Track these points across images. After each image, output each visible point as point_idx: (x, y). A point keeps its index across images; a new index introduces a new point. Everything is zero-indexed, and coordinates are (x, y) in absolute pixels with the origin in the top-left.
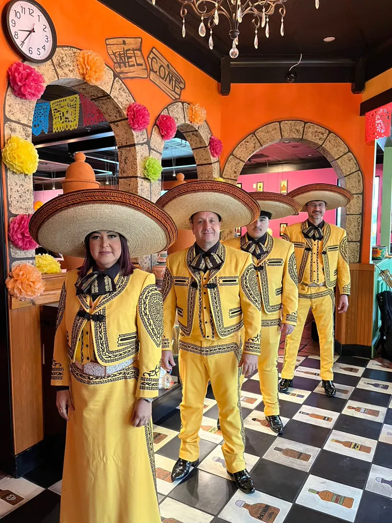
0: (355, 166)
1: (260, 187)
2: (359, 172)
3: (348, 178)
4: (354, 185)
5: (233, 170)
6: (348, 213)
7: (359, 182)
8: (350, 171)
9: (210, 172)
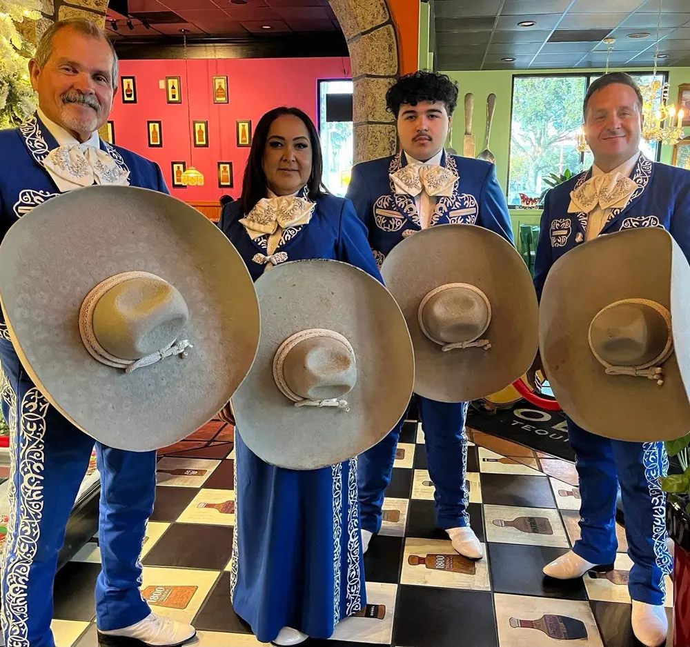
0: (382, 12)
1: (173, 88)
2: (391, 26)
3: (369, 38)
4: (382, 56)
6: (371, 120)
7: (390, 50)
8: (372, 22)
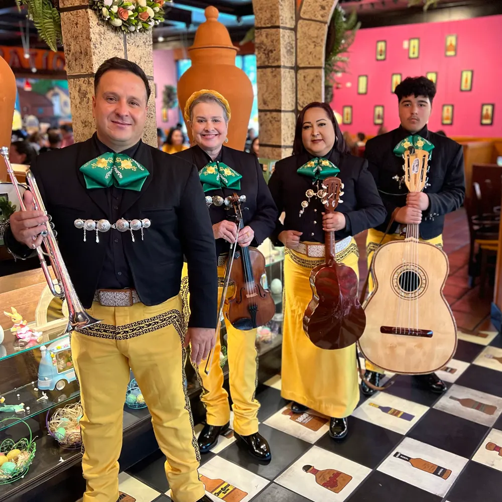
5: (318, 4)
9: (274, 7)
